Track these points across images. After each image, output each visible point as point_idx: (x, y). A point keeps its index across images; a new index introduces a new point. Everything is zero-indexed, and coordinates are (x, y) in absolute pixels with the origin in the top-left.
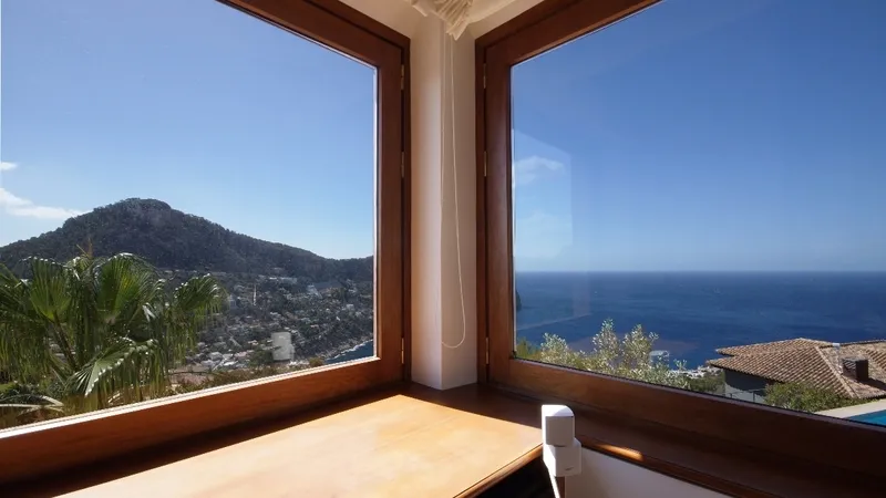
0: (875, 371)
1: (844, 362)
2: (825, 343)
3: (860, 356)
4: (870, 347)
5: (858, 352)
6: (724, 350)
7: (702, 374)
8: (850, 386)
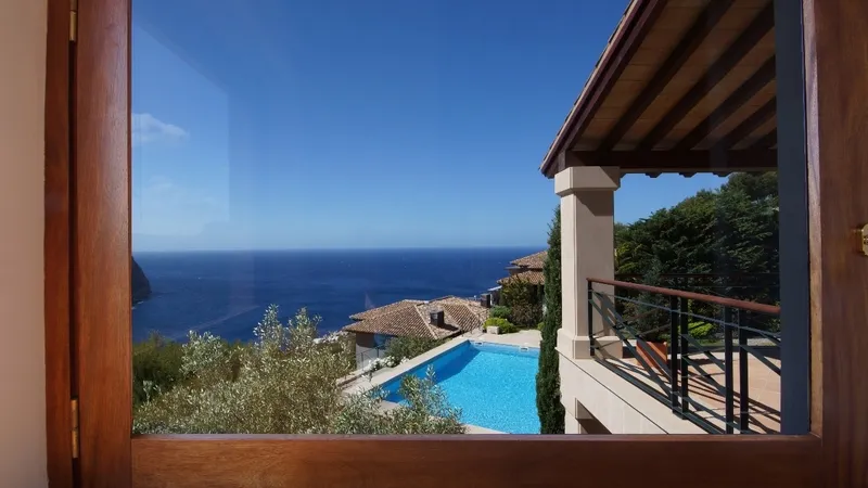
0: (448, 319)
1: (432, 315)
2: (420, 302)
3: (439, 309)
4: (444, 302)
5: (438, 306)
6: (356, 316)
7: (337, 338)
8: (435, 332)
